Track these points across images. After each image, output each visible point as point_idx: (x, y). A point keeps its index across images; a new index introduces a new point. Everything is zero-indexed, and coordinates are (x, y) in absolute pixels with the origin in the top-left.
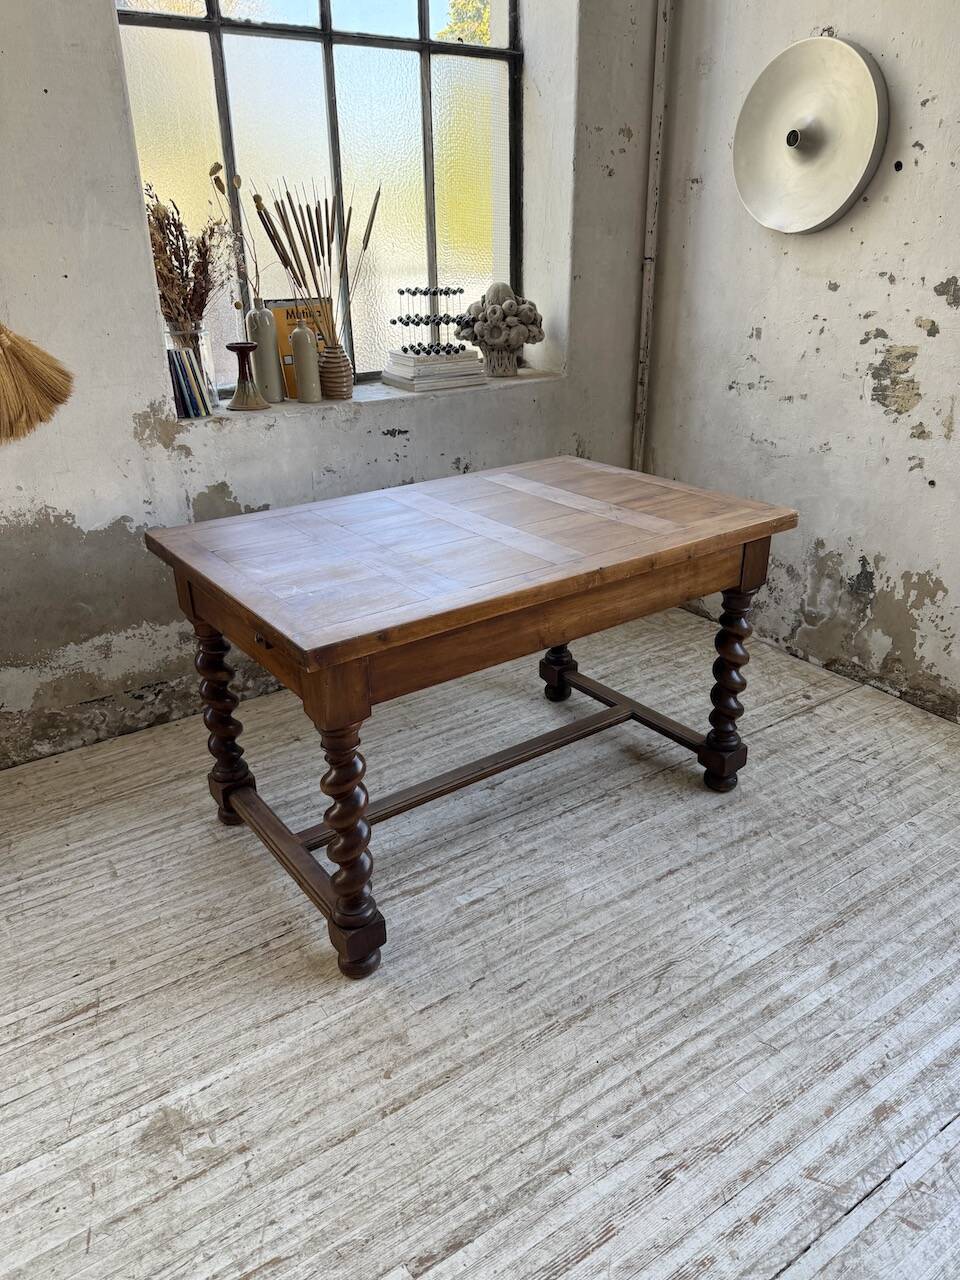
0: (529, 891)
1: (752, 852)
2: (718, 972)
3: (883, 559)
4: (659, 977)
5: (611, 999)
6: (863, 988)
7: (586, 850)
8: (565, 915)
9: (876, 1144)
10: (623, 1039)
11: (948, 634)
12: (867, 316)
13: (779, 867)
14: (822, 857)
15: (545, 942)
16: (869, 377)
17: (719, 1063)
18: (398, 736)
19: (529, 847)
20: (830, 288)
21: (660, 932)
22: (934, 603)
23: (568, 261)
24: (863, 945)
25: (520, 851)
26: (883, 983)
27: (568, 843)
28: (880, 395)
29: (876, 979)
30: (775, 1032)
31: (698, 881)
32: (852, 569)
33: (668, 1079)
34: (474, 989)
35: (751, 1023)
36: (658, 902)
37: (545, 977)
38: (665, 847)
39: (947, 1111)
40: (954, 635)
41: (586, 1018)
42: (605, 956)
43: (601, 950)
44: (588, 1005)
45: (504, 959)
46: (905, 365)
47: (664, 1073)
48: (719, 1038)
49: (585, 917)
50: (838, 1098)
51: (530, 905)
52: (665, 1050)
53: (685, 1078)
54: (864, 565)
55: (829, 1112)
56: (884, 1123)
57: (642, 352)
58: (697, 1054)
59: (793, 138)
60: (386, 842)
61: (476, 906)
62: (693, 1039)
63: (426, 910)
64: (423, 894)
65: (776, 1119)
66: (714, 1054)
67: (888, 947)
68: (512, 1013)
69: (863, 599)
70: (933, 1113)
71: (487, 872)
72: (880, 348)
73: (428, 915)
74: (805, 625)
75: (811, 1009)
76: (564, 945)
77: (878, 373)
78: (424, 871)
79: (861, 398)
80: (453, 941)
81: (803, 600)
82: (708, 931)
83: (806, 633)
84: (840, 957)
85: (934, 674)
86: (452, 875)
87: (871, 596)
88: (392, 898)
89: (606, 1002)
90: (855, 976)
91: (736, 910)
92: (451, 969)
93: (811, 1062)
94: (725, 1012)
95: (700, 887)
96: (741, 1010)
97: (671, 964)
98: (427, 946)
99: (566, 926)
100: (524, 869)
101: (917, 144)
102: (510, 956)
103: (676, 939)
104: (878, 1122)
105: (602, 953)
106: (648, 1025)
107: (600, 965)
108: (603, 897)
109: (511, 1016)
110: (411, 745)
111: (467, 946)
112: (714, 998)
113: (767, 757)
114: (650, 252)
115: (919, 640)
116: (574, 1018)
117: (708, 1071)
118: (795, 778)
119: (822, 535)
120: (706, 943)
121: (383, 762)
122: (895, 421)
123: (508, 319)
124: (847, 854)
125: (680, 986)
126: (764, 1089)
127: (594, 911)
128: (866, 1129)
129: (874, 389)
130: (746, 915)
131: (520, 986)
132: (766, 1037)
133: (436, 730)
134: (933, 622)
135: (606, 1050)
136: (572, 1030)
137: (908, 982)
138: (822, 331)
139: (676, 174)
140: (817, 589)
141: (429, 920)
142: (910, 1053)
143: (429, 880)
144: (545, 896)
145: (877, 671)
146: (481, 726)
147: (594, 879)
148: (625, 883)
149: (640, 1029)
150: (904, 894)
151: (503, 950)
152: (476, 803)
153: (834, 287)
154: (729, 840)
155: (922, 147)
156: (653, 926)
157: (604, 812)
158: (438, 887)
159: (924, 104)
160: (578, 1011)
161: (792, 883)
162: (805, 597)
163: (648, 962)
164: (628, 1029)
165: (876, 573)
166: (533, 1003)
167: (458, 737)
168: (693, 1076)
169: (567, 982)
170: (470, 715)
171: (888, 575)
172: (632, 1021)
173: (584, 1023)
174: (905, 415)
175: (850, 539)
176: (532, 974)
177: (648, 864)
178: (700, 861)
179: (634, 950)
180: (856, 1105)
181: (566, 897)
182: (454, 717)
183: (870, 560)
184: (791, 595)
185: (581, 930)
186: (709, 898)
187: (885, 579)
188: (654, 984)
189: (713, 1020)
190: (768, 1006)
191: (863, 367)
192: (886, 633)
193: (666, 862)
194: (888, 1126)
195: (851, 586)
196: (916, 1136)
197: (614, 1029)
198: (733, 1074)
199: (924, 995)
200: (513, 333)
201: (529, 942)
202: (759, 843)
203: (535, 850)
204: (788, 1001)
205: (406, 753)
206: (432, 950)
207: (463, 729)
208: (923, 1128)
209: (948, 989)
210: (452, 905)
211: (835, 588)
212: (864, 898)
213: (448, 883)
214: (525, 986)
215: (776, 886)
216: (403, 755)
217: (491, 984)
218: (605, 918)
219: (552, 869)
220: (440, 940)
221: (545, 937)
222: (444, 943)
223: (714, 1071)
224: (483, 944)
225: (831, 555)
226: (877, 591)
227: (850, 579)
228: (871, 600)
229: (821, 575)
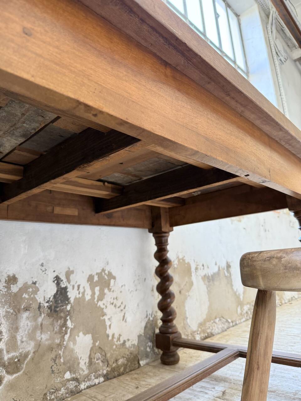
3: (72, 272)
11: (122, 307)
22: (110, 290)
32: (47, 292)
40: (125, 306)
54: (58, 284)
69: (62, 314)
74: (7, 378)
87: (69, 308)
115: (108, 323)
119: (11, 270)
134: (112, 304)
140: (15, 329)
165: (69, 286)
171: (77, 284)
175: (42, 265)
183: (63, 277)
187: (76, 288)
192: (86, 333)
195: (50, 308)
211: (35, 318)
225: (25, 288)
226: (72, 300)
227: (47, 302)
228: (69, 311)
229: (17, 311)
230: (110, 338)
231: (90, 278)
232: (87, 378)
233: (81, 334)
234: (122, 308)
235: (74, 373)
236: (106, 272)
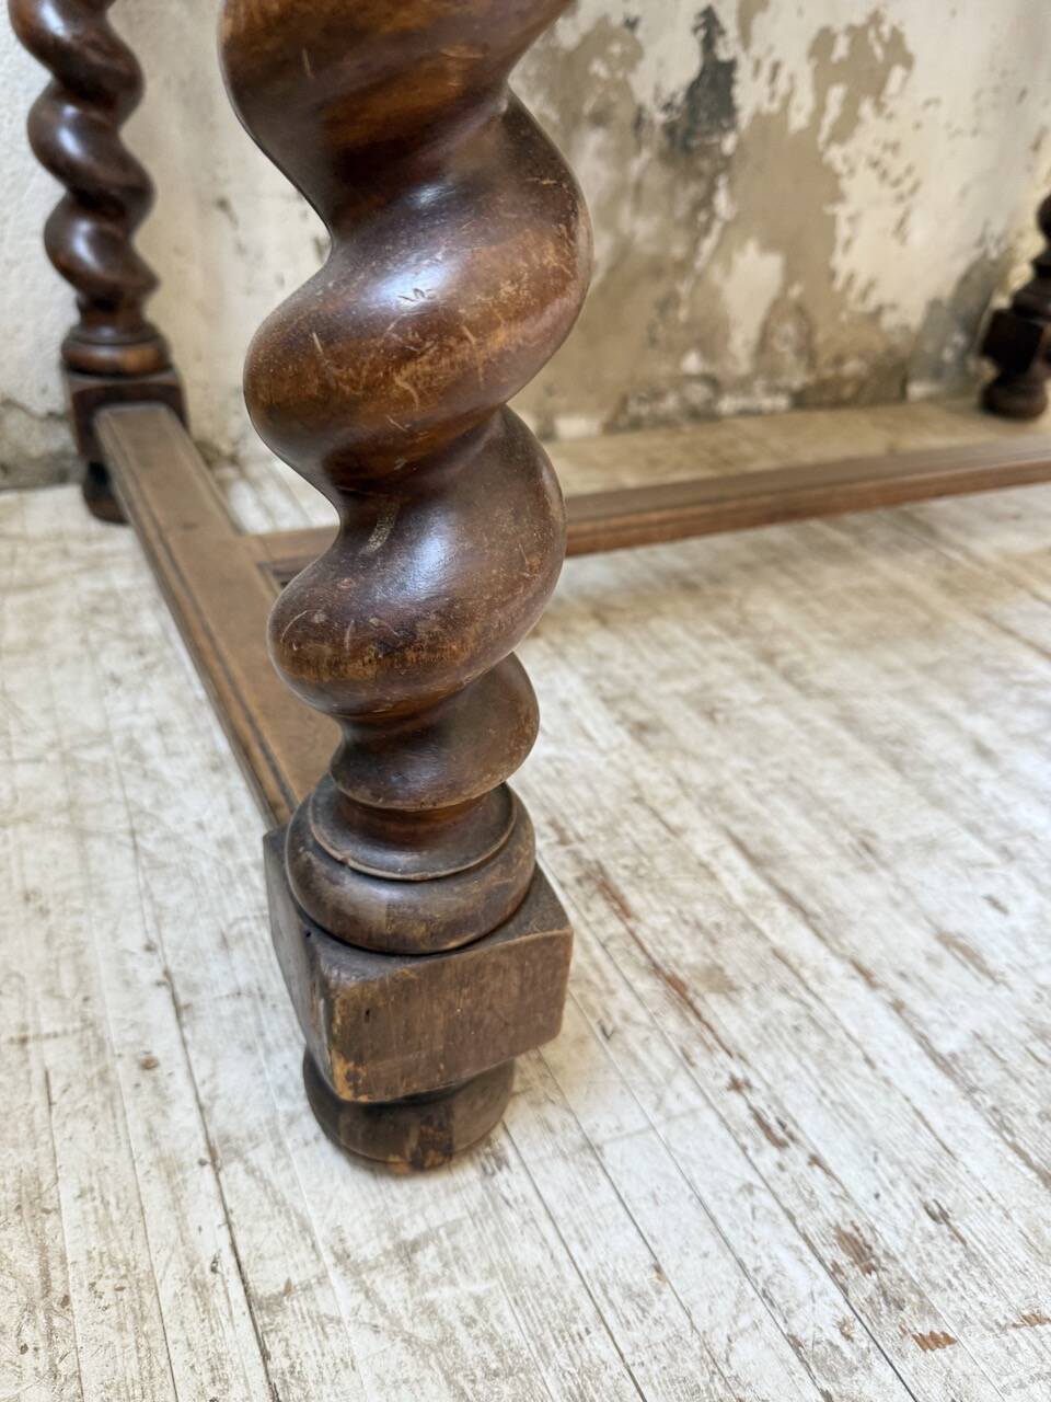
11: (906, 187)
22: (879, 107)
32: (671, 68)
40: (917, 185)
54: (708, 44)
69: (705, 165)
87: (729, 144)
115: (843, 231)
134: (876, 164)
165: (742, 58)
171: (776, 56)
183: (728, 19)
187: (766, 71)
192: (768, 246)
195: (670, 129)
211: (620, 157)
226: (744, 117)
227: (668, 107)
228: (727, 160)
230: (839, 284)
231: (823, 42)
232: (743, 385)
233: (752, 247)
234: (905, 190)
236: (886, 29)
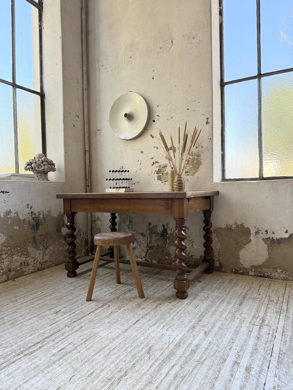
0: (84, 340)
1: (162, 309)
2: (169, 345)
3: (169, 224)
4: (148, 352)
5: (134, 366)
6: (218, 336)
7: (103, 322)
8: (103, 344)
9: (253, 380)
10: (145, 378)
11: (192, 241)
12: (152, 158)
13: (172, 311)
14: (184, 305)
15: (98, 355)
16: (156, 173)
17: (185, 373)
18: (8, 305)
19: (79, 327)
20: (141, 153)
21: (142, 339)
23: (63, 148)
24: (210, 324)
25: (75, 329)
26: (223, 333)
27: (95, 322)
28: (159, 178)
29: (220, 332)
30: (199, 357)
31: (148, 321)
32: (160, 229)
33: (170, 386)
34: (71, 380)
35: (189, 357)
36: (137, 330)
37: (103, 366)
38: (132, 314)
39: (266, 361)
41: (126, 375)
42: (124, 352)
43: (122, 351)
44: (125, 370)
45: (82, 365)
46: (165, 169)
47: (167, 384)
48: (181, 365)
49: (111, 342)
50: (232, 370)
51: (86, 345)
52: (163, 376)
53: (176, 383)
54: (164, 227)
55: (232, 376)
56: (251, 372)
57: (87, 177)
58: (176, 373)
59: (126, 115)
60: (11, 340)
61: (62, 351)
62: (172, 369)
63: (38, 358)
64: (35, 353)
65: (216, 385)
66: (182, 371)
67: (218, 323)
68: (93, 384)
69: (165, 237)
70: (263, 364)
71: (63, 339)
72: (158, 166)
73: (40, 360)
74: (149, 251)
75: (206, 346)
76: (106, 354)
77: (158, 172)
78: (34, 345)
79: (154, 180)
80: (55, 366)
81: (148, 243)
82: (159, 334)
83: (150, 253)
84: (206, 329)
85: (191, 255)
86: (48, 343)
87: (168, 236)
88: (20, 359)
89: (132, 367)
90: (214, 333)
91: (165, 326)
92: (57, 376)
93: (216, 362)
94: (178, 356)
95: (150, 322)
96: (183, 354)
97: (151, 347)
98: (43, 371)
99: (105, 347)
100: (79, 333)
101: (158, 116)
102: (84, 364)
103: (149, 339)
104: (249, 373)
105: (123, 352)
106: (152, 370)
107: (124, 356)
108: (115, 334)
109: (92, 385)
110: (15, 307)
111: (62, 366)
112: (172, 354)
113: (153, 285)
114: (87, 149)
116: (121, 377)
117: (183, 378)
118: (164, 288)
119: (150, 221)
120: (160, 337)
121: (3, 314)
122: (165, 184)
123: (44, 163)
124: (191, 303)
125: (158, 353)
126: (206, 377)
127: (114, 339)
128: (247, 376)
129: (158, 177)
130: (169, 326)
131: (92, 373)
132: (197, 360)
133: (25, 301)
134: (187, 239)
135: (140, 384)
136: (122, 382)
137: (230, 330)
138: (141, 164)
139: (92, 129)
140: (151, 238)
141: (41, 362)
142: (244, 349)
143: (36, 348)
144: (92, 340)
145: (174, 259)
146: (46, 296)
147: (110, 330)
148: (122, 328)
149: (150, 372)
150: (213, 309)
151: (80, 362)
152: (51, 319)
153: (142, 152)
154: (153, 308)
155: (159, 116)
156: (139, 338)
157: (105, 310)
158: (41, 349)
159: (158, 106)
160: (122, 374)
161: (179, 314)
162: (148, 241)
163: (142, 349)
164: (145, 373)
165: (168, 228)
166: (101, 377)
167: (36, 301)
168: (179, 381)
169: (113, 365)
170: (39, 294)
172: (146, 370)
173: (126, 377)
174: (167, 182)
175: (158, 220)
176: (96, 367)
177: (128, 321)
178: (146, 315)
179: (135, 347)
180: (239, 370)
181: (100, 338)
182: (33, 296)
183: (165, 225)
184: (144, 242)
185: (111, 347)
186: (154, 325)
187: (170, 229)
188: (148, 355)
189: (175, 360)
190: (192, 350)
191: (154, 172)
193: (134, 319)
194: (253, 373)
195: (161, 234)
196: (263, 373)
197: (139, 376)
198: (193, 375)
199: (237, 332)
200: (46, 167)
201: (91, 357)
202: (162, 306)
203: (82, 327)
204: (197, 347)
205: (13, 310)
206: (46, 372)
207: (38, 298)
208: (263, 370)
209: (242, 329)
210: (51, 353)
211: (157, 236)
212: (203, 312)
213: (46, 347)
214: (95, 373)
215: (174, 316)
216: (12, 311)
217: (78, 377)
218: (119, 340)
219: (91, 331)
220: (48, 367)
221: (97, 353)
222: (51, 368)
223: (185, 377)
224: (70, 363)
225: (154, 226)
226: (169, 234)
227: (160, 232)
228: (168, 237)
229: (152, 233)
233: (172, 246)
235: (169, 258)
